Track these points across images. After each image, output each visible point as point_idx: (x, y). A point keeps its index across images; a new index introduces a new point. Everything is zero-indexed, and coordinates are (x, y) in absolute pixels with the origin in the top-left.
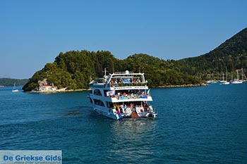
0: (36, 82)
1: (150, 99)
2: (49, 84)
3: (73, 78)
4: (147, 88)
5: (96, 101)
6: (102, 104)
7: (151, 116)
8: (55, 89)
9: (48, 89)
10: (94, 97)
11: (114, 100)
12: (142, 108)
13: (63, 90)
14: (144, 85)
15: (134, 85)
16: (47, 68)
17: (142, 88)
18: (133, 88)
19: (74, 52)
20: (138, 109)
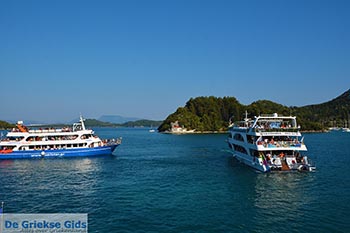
0: (169, 123)
1: (303, 148)
2: (180, 126)
3: (201, 121)
4: (299, 134)
5: (235, 146)
6: (244, 151)
7: (305, 169)
8: (185, 131)
9: (179, 130)
10: (233, 141)
11: (261, 148)
12: (294, 159)
13: (192, 131)
14: (296, 131)
15: (284, 131)
16: (179, 111)
17: (294, 134)
18: (283, 134)
19: (202, 98)
20: (290, 160)
